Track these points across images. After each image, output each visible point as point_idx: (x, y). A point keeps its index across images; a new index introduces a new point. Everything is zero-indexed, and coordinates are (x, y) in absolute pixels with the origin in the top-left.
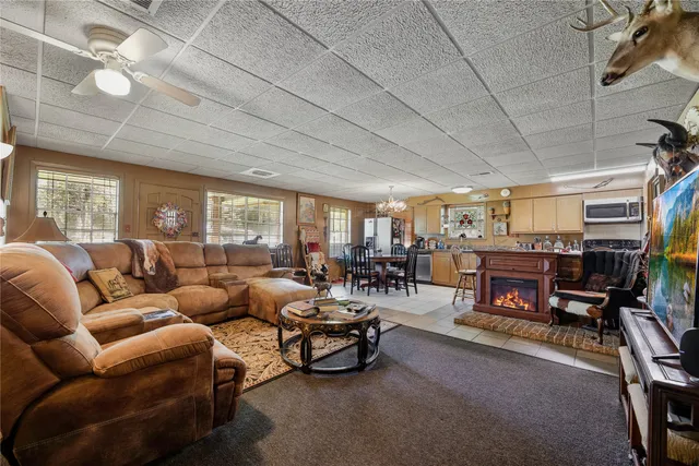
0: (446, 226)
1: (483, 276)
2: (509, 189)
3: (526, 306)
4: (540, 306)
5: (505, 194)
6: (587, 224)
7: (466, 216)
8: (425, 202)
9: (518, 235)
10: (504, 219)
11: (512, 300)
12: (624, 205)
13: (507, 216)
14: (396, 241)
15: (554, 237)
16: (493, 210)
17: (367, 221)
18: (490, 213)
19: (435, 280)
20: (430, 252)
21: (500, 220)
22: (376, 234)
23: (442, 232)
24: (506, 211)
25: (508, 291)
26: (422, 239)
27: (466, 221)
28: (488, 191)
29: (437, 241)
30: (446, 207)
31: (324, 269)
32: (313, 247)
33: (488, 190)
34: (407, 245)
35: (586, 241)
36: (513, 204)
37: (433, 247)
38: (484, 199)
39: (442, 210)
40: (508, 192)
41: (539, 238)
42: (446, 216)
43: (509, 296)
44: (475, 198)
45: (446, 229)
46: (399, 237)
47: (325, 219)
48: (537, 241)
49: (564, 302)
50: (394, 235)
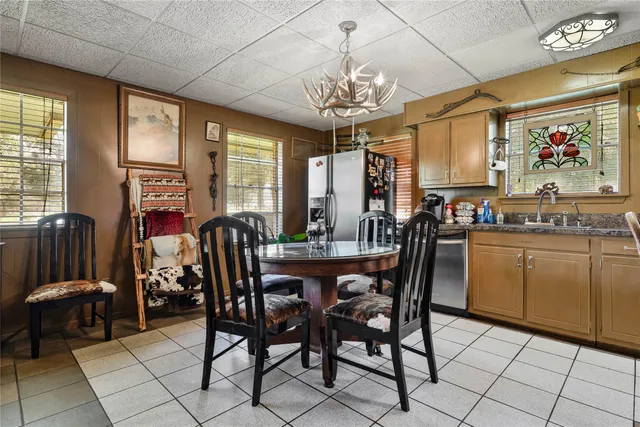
7: (558, 138)
8: (448, 108)
14: (377, 205)
17: (312, 162)
19: (479, 307)
20: (462, 234)
22: (330, 191)
23: (491, 181)
26: (440, 200)
27: (559, 149)
29: (477, 204)
30: (500, 117)
31: (188, 277)
32: (164, 221)
34: (402, 215)
37: (465, 219)
39: (492, 128)
45: (500, 173)
46: (384, 196)
47: (212, 156)
50: (371, 191)
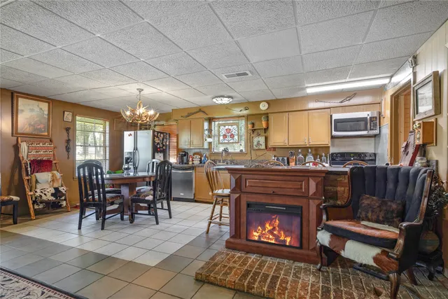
0: (209, 140)
1: (238, 201)
2: (268, 102)
3: (288, 240)
4: (305, 241)
5: (263, 107)
6: (333, 137)
8: (189, 115)
9: (274, 149)
10: (262, 132)
11: (271, 232)
12: (364, 119)
13: (266, 130)
14: (159, 156)
15: (305, 150)
16: (253, 124)
17: (126, 134)
18: (250, 126)
19: (199, 197)
20: (193, 168)
21: (259, 135)
22: (136, 149)
23: (206, 146)
24: (264, 126)
25: (267, 220)
26: (187, 154)
27: (229, 135)
28: (247, 104)
29: (201, 155)
30: (210, 120)
31: (57, 193)
32: (42, 165)
33: (249, 103)
34: (173, 160)
35: (332, 154)
36: (271, 117)
37: (197, 162)
38: (245, 112)
39: (206, 125)
40: (267, 106)
41: (293, 151)
42: (210, 130)
43: (268, 227)
44: (237, 111)
45: (210, 143)
46: (163, 152)
47: (68, 130)
48: (292, 154)
49: (338, 242)
50: (156, 149)
